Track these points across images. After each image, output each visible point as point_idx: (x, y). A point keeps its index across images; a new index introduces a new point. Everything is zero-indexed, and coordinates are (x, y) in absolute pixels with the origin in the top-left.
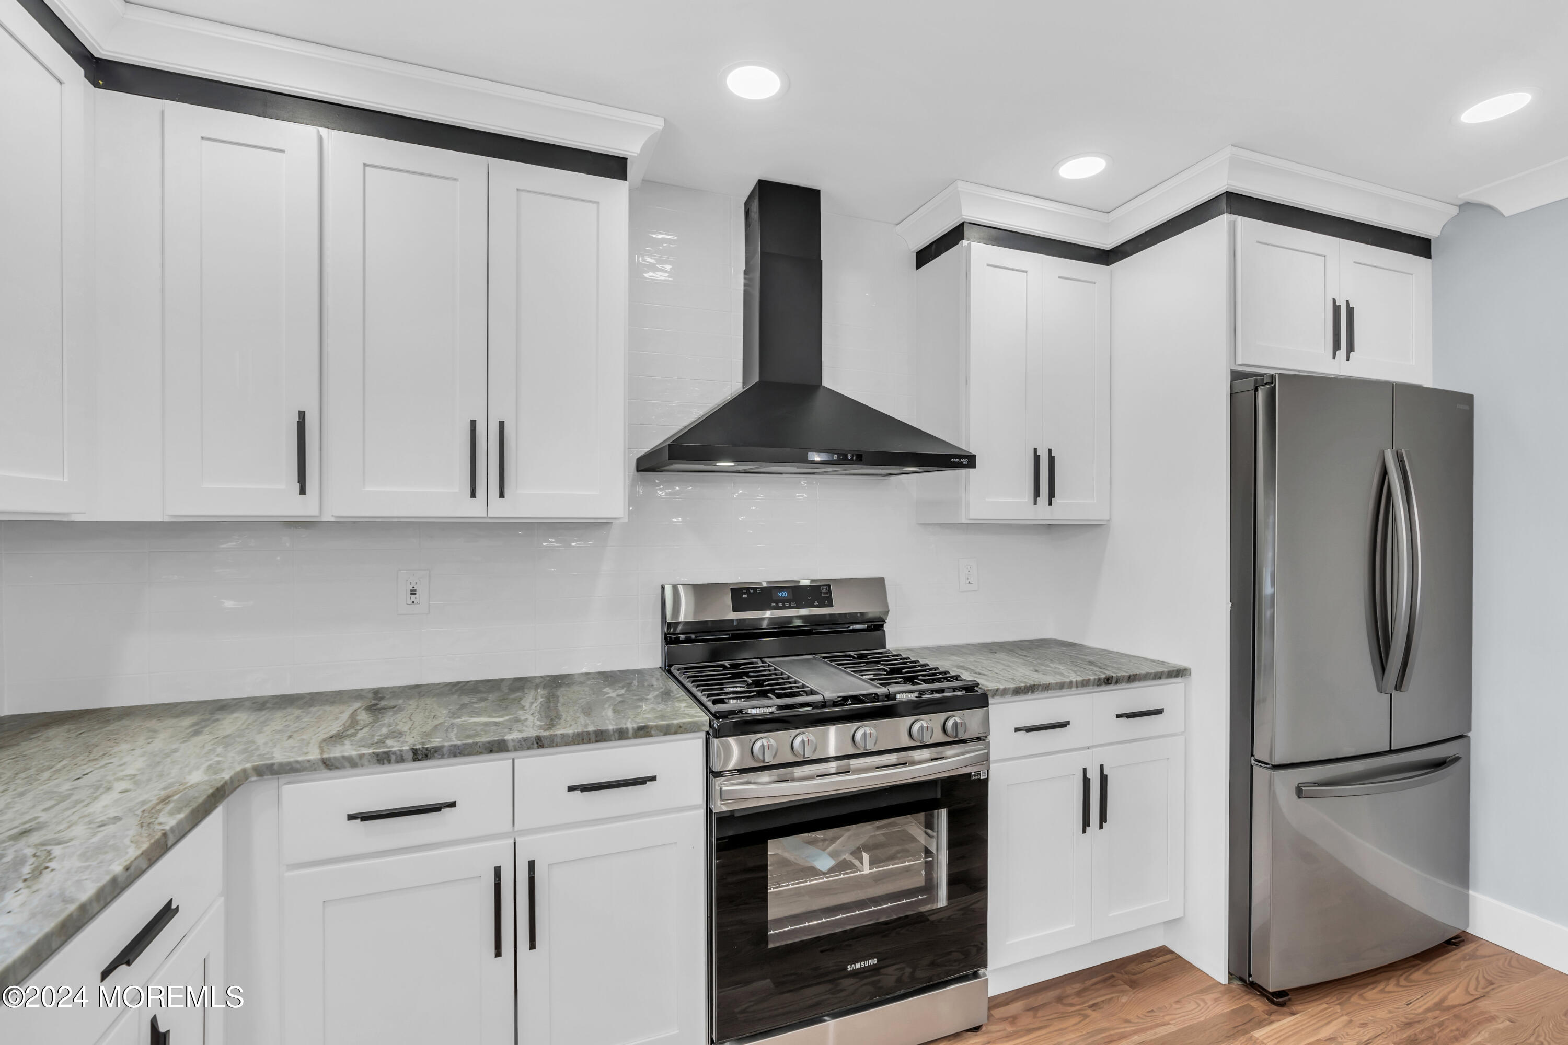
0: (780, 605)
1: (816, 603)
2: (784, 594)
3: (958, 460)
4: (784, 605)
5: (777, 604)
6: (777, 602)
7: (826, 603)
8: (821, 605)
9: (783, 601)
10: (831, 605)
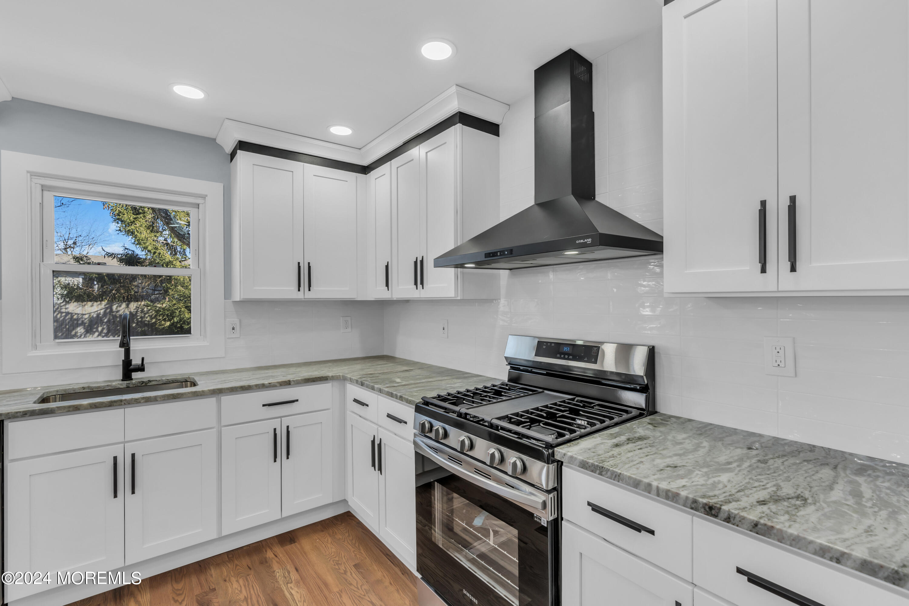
0: (562, 356)
1: (586, 359)
2: (566, 349)
3: (582, 241)
4: (564, 356)
5: (561, 356)
6: (561, 353)
7: (593, 360)
8: (588, 361)
9: (565, 354)
10: (595, 362)
